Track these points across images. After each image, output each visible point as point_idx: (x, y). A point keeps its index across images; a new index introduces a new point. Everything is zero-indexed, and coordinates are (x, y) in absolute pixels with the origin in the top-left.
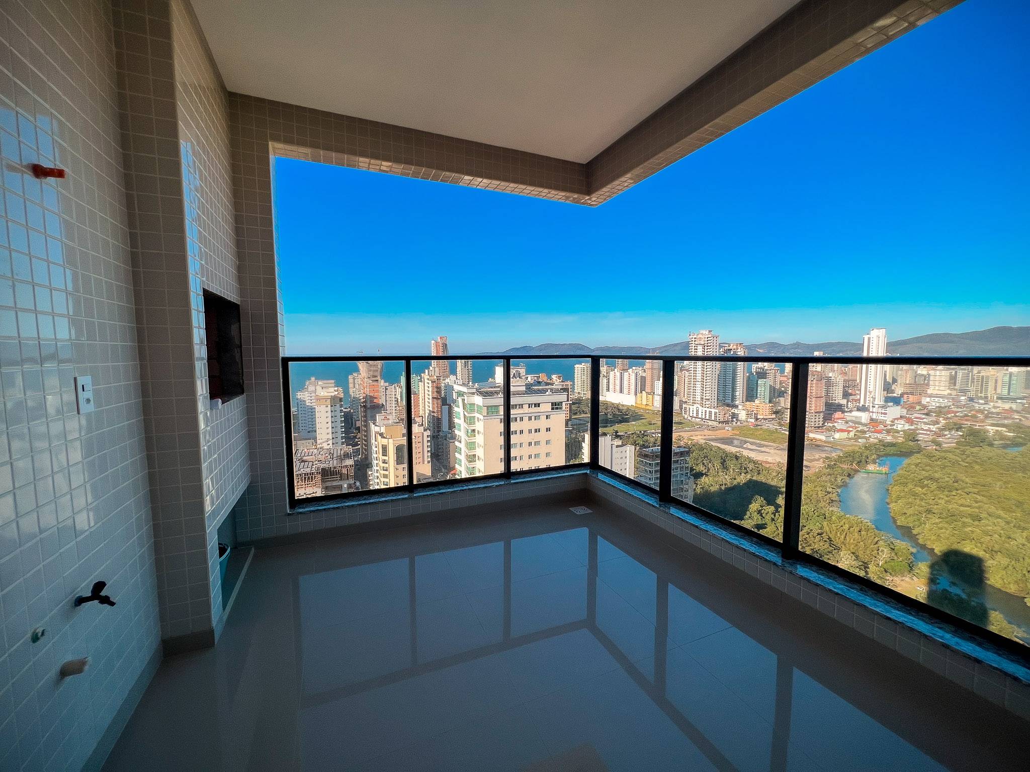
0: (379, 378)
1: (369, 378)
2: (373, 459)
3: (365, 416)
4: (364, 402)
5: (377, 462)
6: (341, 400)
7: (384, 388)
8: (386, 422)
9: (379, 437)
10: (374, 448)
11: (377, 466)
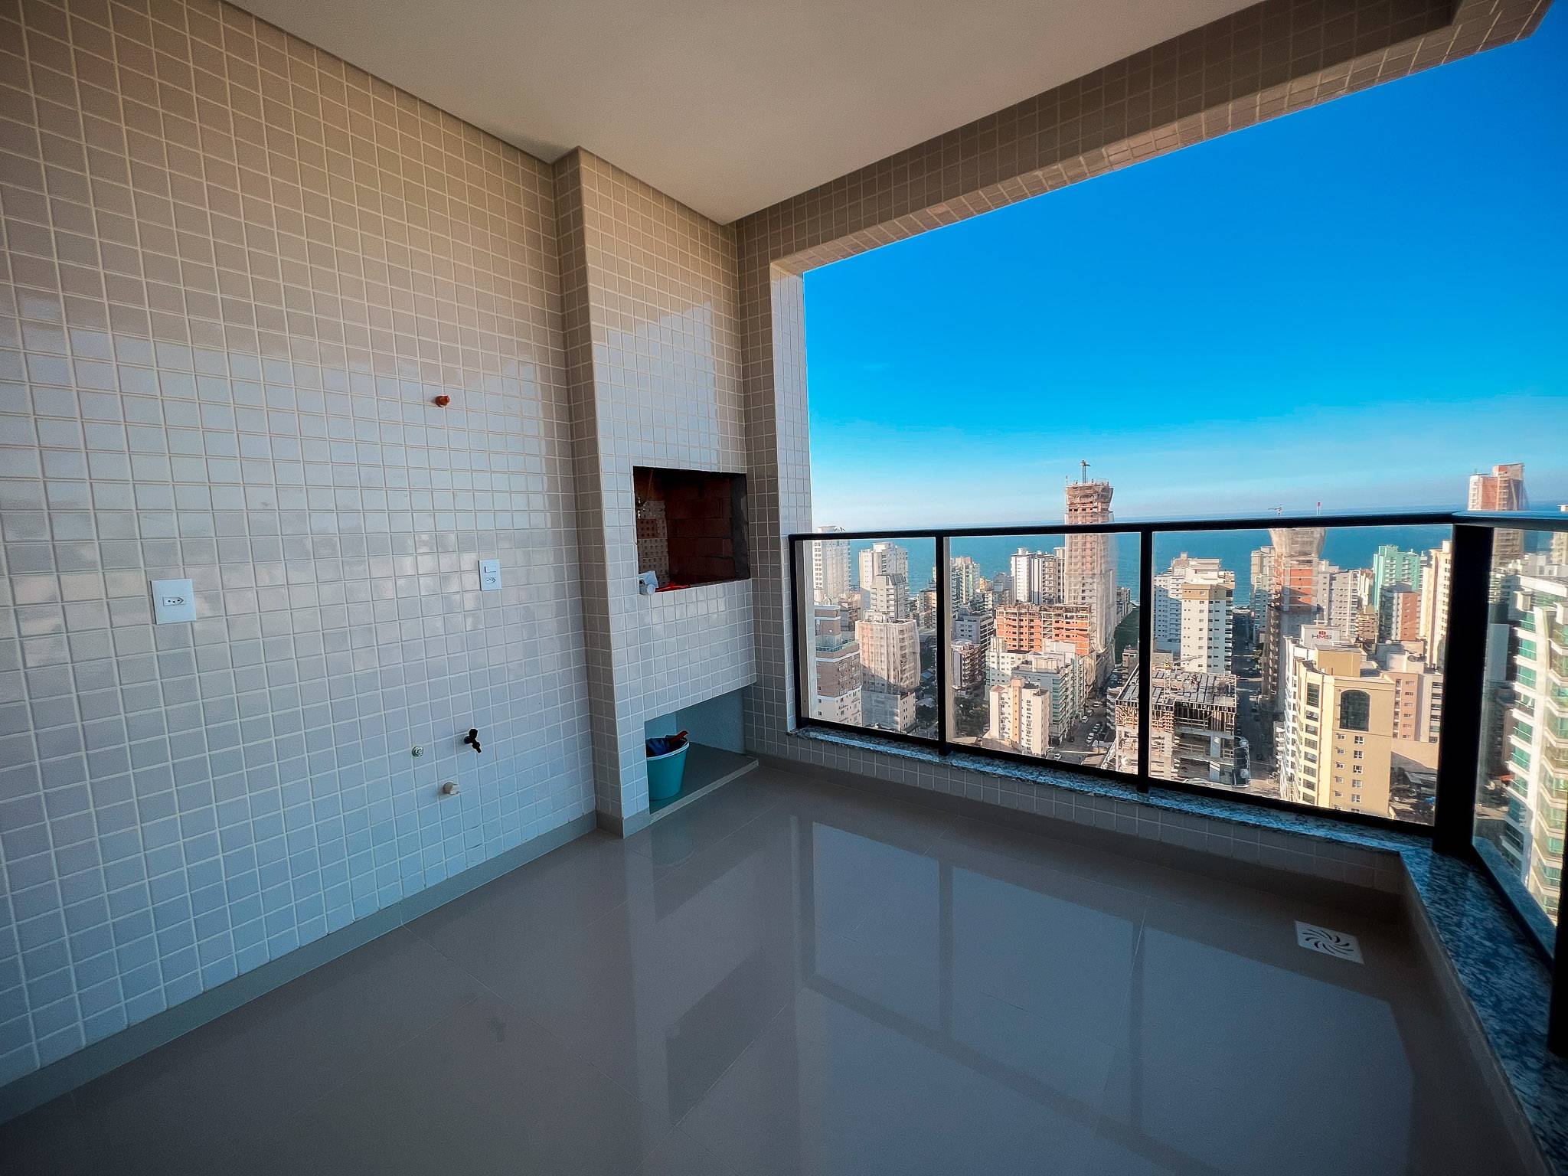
0: (1314, 557)
1: (1292, 556)
2: (1287, 708)
3: (1278, 626)
4: (1279, 600)
5: (1295, 713)
6: (1229, 593)
7: (1328, 576)
8: (1322, 641)
9: (1303, 669)
10: (1290, 685)
11: (1294, 721)
